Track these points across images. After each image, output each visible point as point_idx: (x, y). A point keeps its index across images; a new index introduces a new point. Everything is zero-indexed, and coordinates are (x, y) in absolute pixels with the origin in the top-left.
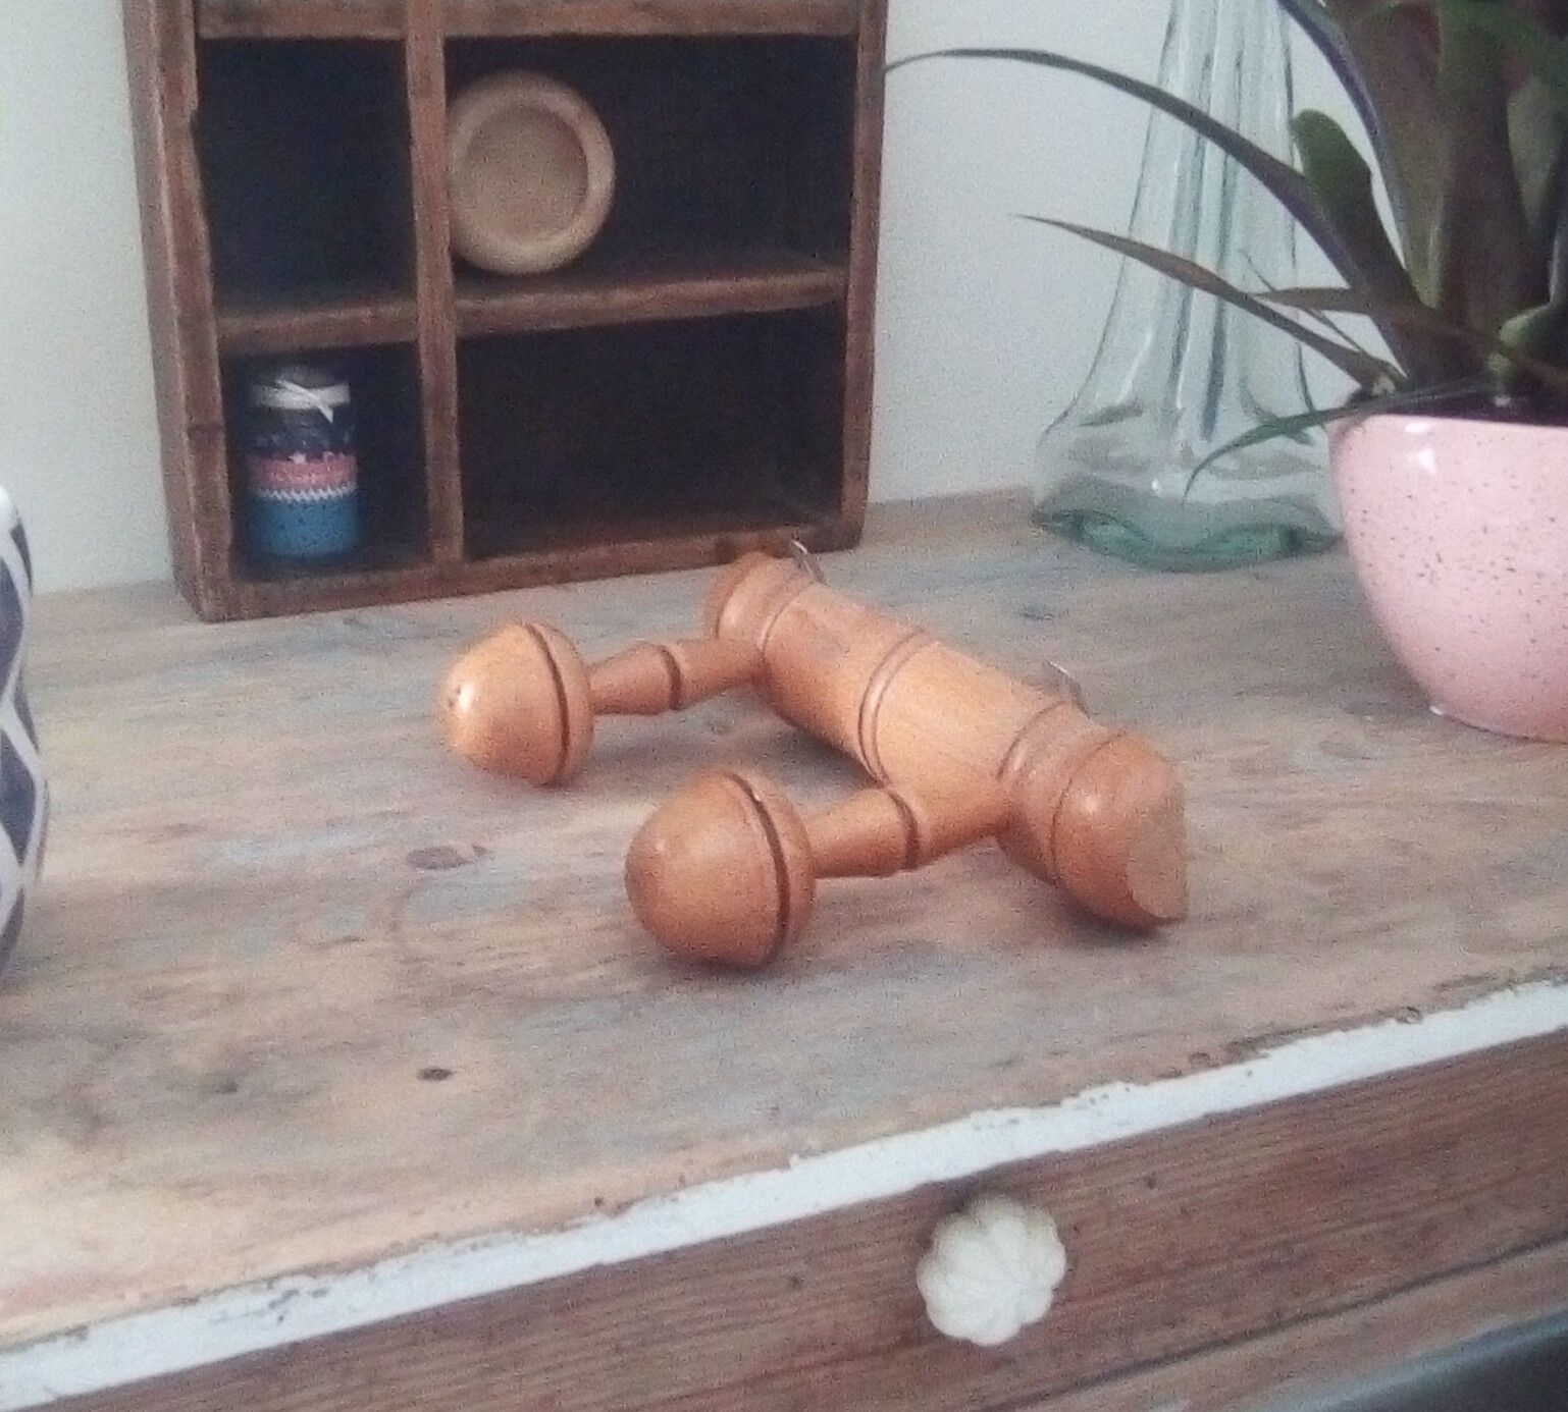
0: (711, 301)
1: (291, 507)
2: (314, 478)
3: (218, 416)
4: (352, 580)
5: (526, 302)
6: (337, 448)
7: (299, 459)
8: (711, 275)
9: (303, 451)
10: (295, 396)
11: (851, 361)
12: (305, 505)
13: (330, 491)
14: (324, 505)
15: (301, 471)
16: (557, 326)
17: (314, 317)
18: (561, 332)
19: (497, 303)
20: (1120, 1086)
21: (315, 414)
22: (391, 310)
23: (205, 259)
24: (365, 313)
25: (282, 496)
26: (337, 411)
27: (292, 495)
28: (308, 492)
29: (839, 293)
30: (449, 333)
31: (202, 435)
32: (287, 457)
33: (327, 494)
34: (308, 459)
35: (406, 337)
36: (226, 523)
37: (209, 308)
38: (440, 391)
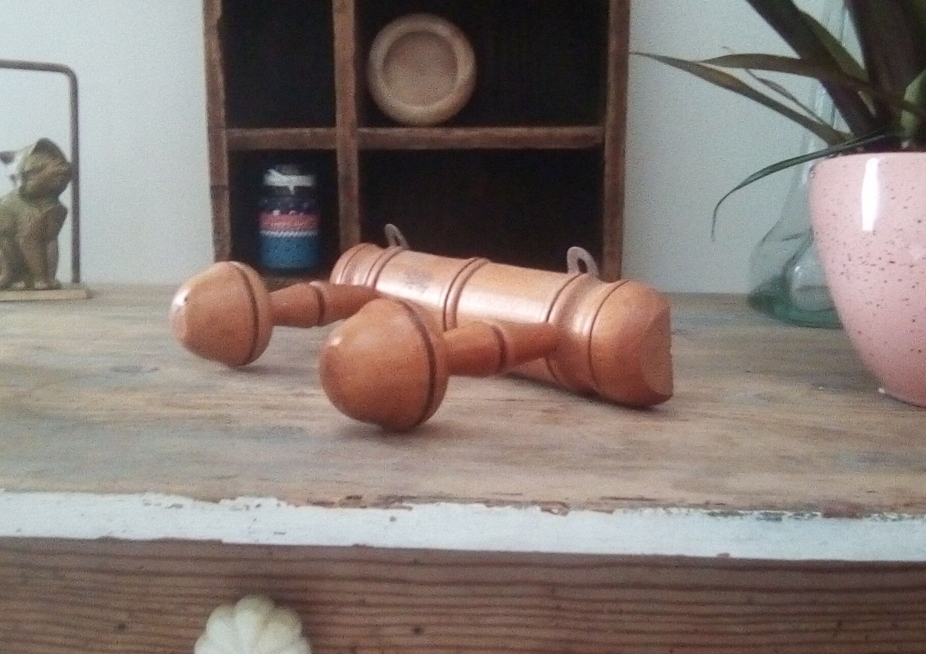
0: (515, 140)
1: (272, 239)
2: (284, 224)
3: (225, 182)
5: (400, 132)
6: (298, 209)
7: (276, 213)
8: (516, 124)
9: (279, 208)
10: (277, 179)
11: (607, 183)
12: (278, 239)
14: (289, 240)
15: (276, 220)
16: (417, 147)
17: (279, 132)
18: (421, 153)
19: (382, 131)
20: (273, 501)
21: (286, 188)
22: (321, 131)
23: (222, 95)
24: (307, 131)
25: (267, 233)
26: (297, 188)
27: (272, 233)
28: (280, 232)
29: (599, 141)
30: (353, 146)
31: (215, 191)
32: (271, 211)
33: (292, 234)
34: (282, 213)
35: (329, 146)
36: (228, 240)
37: (223, 123)
38: (348, 178)
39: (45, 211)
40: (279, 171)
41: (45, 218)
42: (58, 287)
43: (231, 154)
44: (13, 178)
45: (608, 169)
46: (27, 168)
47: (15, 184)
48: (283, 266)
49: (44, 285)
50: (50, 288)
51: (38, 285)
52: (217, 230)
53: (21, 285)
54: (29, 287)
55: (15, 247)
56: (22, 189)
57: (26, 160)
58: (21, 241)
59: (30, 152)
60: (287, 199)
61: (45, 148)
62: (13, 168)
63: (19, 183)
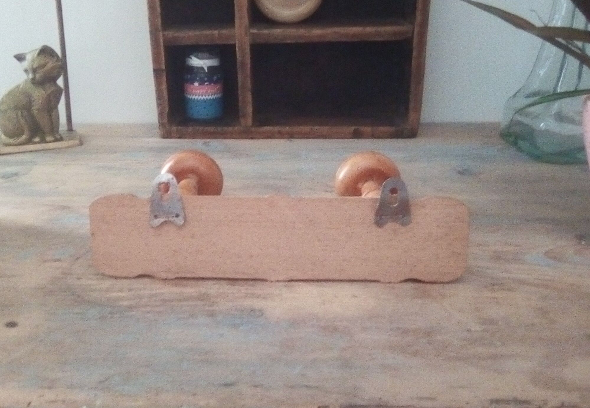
0: (354, 35)
1: (194, 101)
2: (201, 91)
3: (163, 67)
4: (212, 129)
5: (278, 32)
6: (211, 81)
7: (196, 84)
8: (355, 25)
9: (198, 81)
10: (195, 62)
11: (414, 63)
12: (198, 101)
13: (207, 97)
14: (205, 101)
15: (196, 89)
16: (289, 41)
17: (197, 33)
18: (291, 44)
19: (266, 32)
21: (202, 68)
22: (225, 32)
23: (159, 9)
24: (216, 32)
25: (191, 97)
26: (209, 68)
27: (194, 97)
28: (199, 96)
29: (410, 35)
30: (247, 42)
31: (157, 72)
32: (192, 83)
33: (206, 97)
34: (199, 84)
35: (231, 42)
36: (166, 104)
37: (160, 28)
38: (243, 64)
39: (49, 92)
40: (197, 57)
41: (49, 96)
42: (61, 139)
43: (167, 48)
44: (26, 71)
45: (415, 53)
46: (35, 65)
47: (28, 75)
48: (201, 117)
49: (52, 139)
50: (56, 140)
51: (48, 139)
52: (159, 97)
53: (37, 139)
54: (43, 141)
55: (32, 116)
56: (33, 79)
57: (33, 60)
58: (35, 112)
59: (36, 55)
60: (203, 75)
61: (46, 51)
62: (26, 64)
63: (31, 76)
